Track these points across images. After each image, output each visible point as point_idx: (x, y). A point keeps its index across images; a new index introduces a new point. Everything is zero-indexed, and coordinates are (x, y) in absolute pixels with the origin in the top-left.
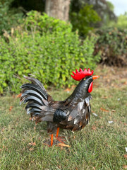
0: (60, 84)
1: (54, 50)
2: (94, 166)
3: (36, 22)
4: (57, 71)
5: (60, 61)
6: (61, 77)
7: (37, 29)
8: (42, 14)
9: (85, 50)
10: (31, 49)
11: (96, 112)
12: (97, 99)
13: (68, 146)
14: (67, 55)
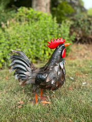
0: (44, 58)
1: (38, 33)
2: (71, 118)
3: (25, 15)
4: (42, 49)
5: (43, 41)
6: (45, 53)
7: (26, 20)
8: (29, 9)
9: (62, 32)
10: (21, 33)
11: (72, 77)
12: (74, 67)
13: (49, 103)
14: (49, 36)
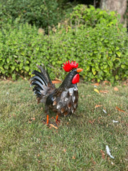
0: (88, 77)
1: (86, 43)
3: (80, 16)
4: (87, 64)
5: (92, 54)
6: (91, 71)
7: (80, 23)
13: (56, 128)
